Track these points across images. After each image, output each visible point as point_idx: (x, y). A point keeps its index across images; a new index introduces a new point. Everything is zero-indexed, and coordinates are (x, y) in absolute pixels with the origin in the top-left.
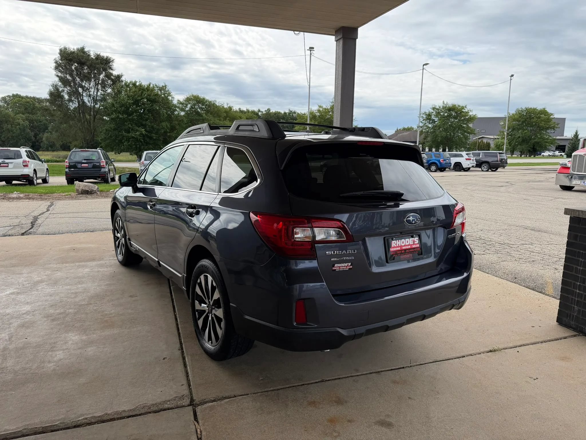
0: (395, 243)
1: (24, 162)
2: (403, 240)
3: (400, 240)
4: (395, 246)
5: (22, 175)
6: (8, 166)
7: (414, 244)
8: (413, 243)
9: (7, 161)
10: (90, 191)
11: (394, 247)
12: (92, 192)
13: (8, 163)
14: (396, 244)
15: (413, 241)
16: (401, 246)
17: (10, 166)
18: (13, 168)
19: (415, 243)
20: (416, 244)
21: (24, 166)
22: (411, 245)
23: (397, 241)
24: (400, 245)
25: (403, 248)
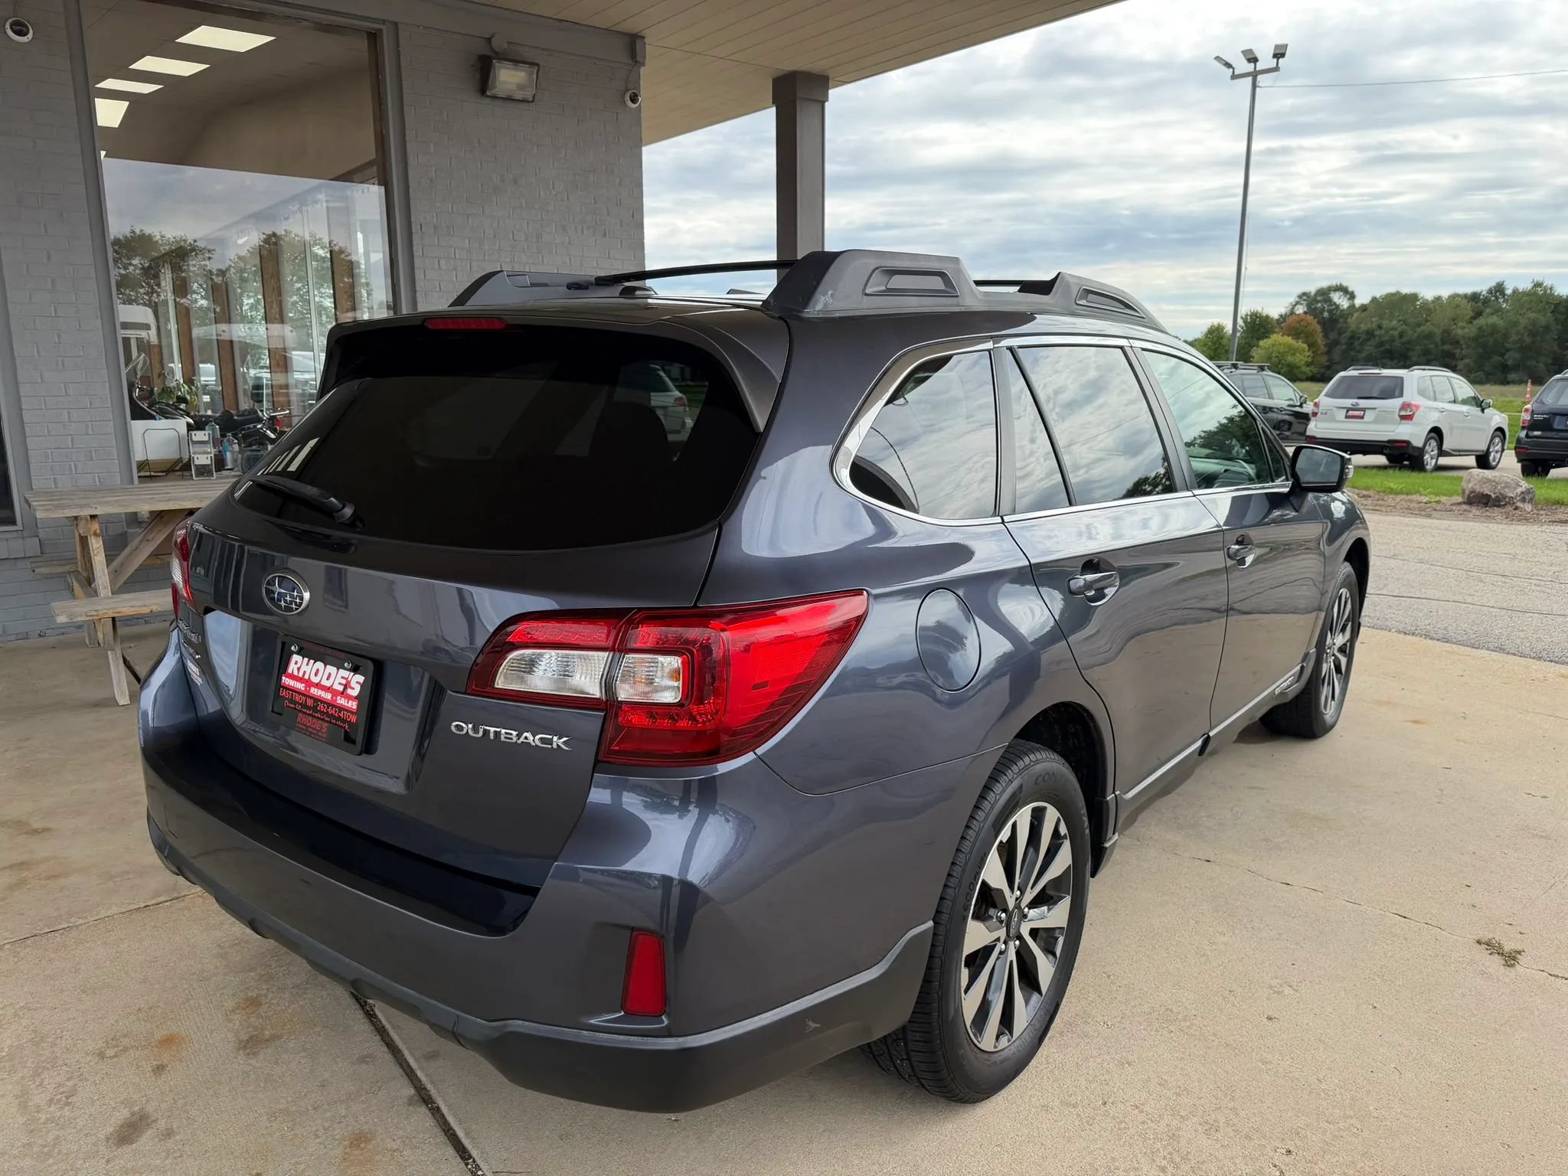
0: (299, 665)
1: (1405, 406)
2: (320, 665)
3: (312, 661)
4: (296, 673)
5: (1389, 441)
6: (1362, 417)
7: (343, 693)
8: (341, 688)
9: (1363, 403)
10: (1493, 496)
11: (292, 677)
12: (1499, 501)
13: (1364, 410)
14: (299, 669)
15: (344, 682)
16: (309, 683)
17: (1369, 416)
18: (1376, 421)
19: (349, 691)
20: (349, 698)
21: (1403, 418)
22: (335, 693)
23: (306, 659)
24: (306, 677)
25: (314, 691)
